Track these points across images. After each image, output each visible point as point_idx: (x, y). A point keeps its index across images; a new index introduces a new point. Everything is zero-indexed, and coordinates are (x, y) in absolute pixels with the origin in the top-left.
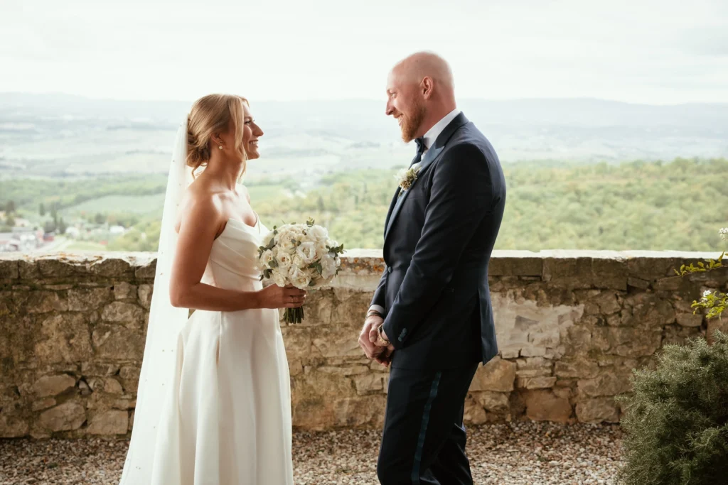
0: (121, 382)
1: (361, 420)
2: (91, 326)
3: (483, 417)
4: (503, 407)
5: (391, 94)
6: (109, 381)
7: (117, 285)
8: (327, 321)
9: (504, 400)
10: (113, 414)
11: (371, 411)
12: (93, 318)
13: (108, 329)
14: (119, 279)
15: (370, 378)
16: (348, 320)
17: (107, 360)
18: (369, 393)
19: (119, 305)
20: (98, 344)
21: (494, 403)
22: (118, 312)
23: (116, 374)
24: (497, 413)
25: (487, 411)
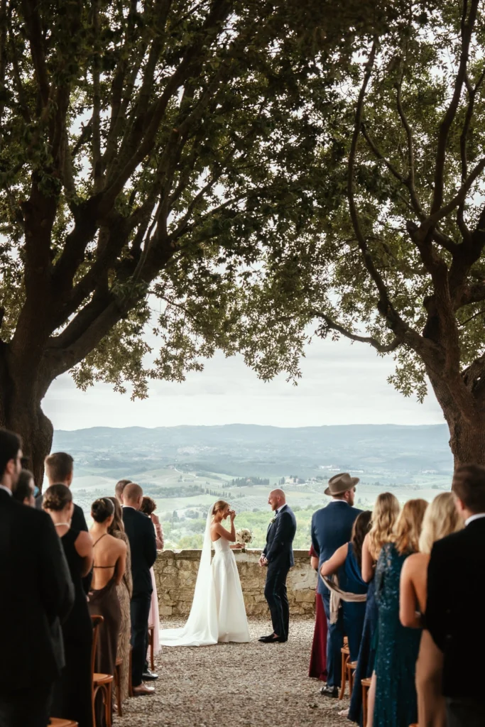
0: (170, 595)
1: (257, 612)
2: (160, 575)
3: (303, 611)
4: (311, 608)
5: (270, 499)
6: (166, 595)
7: (169, 560)
8: (244, 574)
9: (311, 605)
10: (167, 607)
11: (261, 609)
12: (160, 572)
13: (165, 576)
14: (170, 557)
15: (260, 597)
16: (252, 574)
17: (165, 587)
18: (260, 602)
19: (170, 567)
20: (162, 581)
21: (308, 606)
22: (169, 570)
23: (168, 593)
24: (309, 610)
25: (305, 610)
